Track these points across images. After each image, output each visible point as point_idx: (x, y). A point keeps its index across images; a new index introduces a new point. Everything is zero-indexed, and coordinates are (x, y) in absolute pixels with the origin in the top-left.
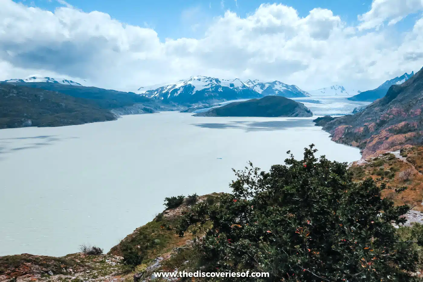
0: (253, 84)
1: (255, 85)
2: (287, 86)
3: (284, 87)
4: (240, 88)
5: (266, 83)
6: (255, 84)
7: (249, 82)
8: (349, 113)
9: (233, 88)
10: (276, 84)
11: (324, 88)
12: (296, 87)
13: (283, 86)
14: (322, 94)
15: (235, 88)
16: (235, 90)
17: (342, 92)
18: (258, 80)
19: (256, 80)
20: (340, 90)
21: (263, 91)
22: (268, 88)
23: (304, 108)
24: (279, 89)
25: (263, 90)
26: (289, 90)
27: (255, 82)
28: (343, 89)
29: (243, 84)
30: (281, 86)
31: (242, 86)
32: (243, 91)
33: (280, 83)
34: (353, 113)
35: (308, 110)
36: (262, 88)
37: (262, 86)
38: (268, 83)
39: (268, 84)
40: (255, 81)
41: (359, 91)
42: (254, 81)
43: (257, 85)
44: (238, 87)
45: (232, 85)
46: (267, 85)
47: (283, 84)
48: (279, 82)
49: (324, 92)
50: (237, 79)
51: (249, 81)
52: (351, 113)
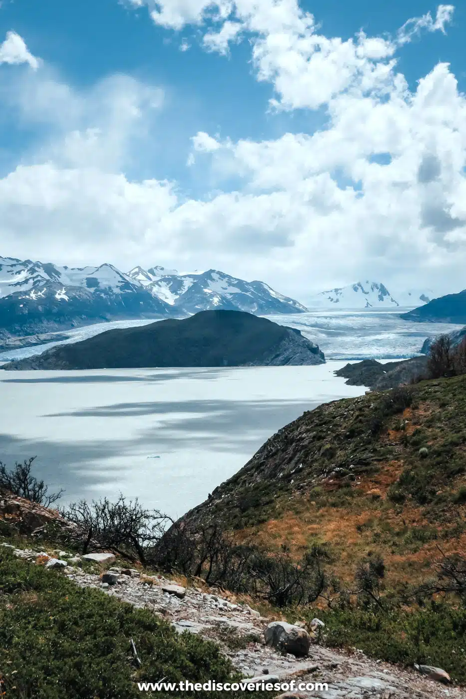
0: (150, 279)
1: (156, 283)
2: (240, 284)
3: (234, 285)
4: (117, 291)
5: (185, 276)
6: (154, 279)
7: (137, 273)
8: (413, 353)
9: (96, 291)
10: (213, 280)
11: (336, 290)
12: (266, 287)
13: (230, 284)
14: (332, 305)
15: (102, 291)
16: (102, 295)
17: (381, 298)
18: (162, 269)
19: (156, 268)
20: (377, 292)
21: (178, 297)
22: (190, 289)
23: (304, 342)
24: (220, 291)
25: (177, 294)
26: (248, 294)
27: (154, 274)
28: (383, 291)
29: (124, 279)
30: (225, 285)
31: (120, 284)
32: (126, 297)
33: (222, 276)
34: (422, 352)
35: (314, 346)
36: (174, 291)
37: (175, 283)
38: (190, 276)
39: (191, 280)
40: (155, 271)
41: (423, 298)
42: (151, 271)
43: (161, 280)
44: (110, 288)
45: (92, 282)
46: (188, 283)
47: (230, 277)
48: (219, 273)
49: (337, 301)
50: (106, 264)
51: (137, 270)
52: (418, 352)
